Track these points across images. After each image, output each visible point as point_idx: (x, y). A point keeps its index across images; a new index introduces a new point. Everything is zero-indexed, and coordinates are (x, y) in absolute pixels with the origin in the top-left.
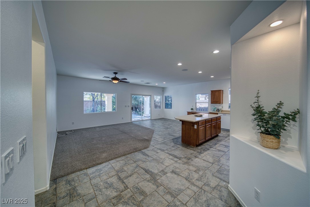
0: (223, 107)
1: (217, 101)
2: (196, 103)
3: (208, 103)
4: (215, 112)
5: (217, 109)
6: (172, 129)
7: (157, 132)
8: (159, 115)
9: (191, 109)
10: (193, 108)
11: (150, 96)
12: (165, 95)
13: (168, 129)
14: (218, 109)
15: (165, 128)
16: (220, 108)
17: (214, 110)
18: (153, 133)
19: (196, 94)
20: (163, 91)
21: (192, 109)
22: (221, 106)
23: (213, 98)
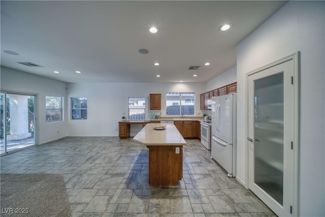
0: (162, 114)
1: (157, 107)
2: (129, 109)
3: (144, 110)
4: (154, 120)
5: (155, 116)
6: (103, 157)
7: (75, 180)
8: (58, 132)
9: (122, 118)
10: (125, 116)
11: (35, 95)
12: (71, 96)
13: (95, 160)
14: (157, 116)
15: (88, 160)
16: (158, 114)
17: (152, 118)
18: (63, 188)
19: (129, 98)
20: (66, 89)
21: (124, 118)
22: (160, 112)
23: (153, 103)
